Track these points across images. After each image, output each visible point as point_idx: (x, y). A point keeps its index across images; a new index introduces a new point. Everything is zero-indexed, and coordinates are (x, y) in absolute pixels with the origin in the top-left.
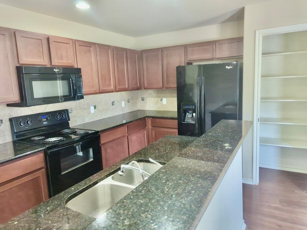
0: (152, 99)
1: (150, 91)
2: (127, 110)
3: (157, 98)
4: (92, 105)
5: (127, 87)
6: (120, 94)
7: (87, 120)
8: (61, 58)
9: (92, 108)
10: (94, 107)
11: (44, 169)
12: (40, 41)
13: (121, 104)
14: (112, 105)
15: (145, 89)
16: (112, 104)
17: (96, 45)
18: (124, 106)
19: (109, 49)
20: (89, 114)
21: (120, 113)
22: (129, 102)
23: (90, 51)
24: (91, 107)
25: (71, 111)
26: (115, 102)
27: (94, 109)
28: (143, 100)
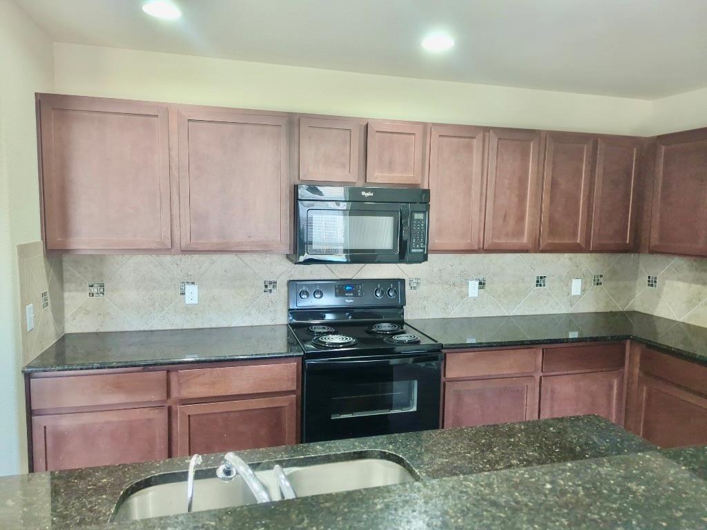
0: (681, 285)
1: (677, 261)
2: (588, 306)
3: (699, 286)
4: (475, 277)
5: (578, 241)
6: (571, 259)
7: (455, 312)
8: (391, 167)
9: (473, 285)
10: (480, 283)
11: (295, 396)
12: (348, 132)
13: (568, 285)
14: (537, 285)
15: (652, 252)
16: (538, 282)
17: (491, 131)
18: (579, 293)
19: (530, 141)
20: (462, 298)
21: (562, 309)
22: (597, 284)
23: (469, 148)
24: (470, 282)
25: (415, 285)
26: (546, 279)
27: (480, 288)
28: (652, 285)
